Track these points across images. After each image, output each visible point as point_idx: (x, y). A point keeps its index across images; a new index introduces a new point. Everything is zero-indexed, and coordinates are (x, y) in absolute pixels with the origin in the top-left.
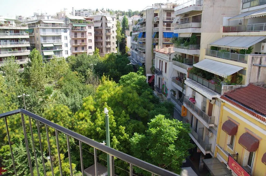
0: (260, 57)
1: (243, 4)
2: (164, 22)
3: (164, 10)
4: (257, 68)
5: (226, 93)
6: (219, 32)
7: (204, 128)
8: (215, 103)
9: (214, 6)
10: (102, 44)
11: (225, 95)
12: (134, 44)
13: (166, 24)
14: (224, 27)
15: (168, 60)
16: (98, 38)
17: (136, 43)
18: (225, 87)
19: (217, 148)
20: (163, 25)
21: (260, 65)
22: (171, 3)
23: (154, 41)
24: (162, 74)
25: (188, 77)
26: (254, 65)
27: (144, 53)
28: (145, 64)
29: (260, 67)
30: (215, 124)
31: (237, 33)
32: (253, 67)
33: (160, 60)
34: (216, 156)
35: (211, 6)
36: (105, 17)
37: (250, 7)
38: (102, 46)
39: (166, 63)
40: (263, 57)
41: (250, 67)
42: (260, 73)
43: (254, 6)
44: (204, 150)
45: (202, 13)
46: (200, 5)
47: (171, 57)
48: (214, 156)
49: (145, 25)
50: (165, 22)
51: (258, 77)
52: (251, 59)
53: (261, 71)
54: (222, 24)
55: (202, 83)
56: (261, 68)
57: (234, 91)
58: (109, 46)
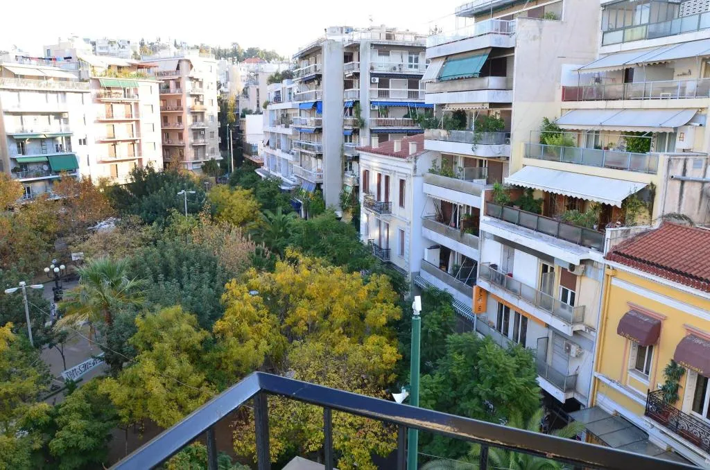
0: (685, 157)
1: (604, 33)
2: (373, 75)
3: (372, 45)
4: (678, 184)
5: (616, 247)
6: (553, 100)
7: (548, 337)
8: (584, 273)
9: (541, 38)
10: (181, 136)
11: (616, 252)
12: (278, 134)
13: (377, 80)
14: (564, 88)
15: (411, 172)
16: (169, 119)
17: (289, 131)
18: (614, 232)
19: (599, 379)
20: (371, 83)
21: (684, 178)
22: (382, 26)
23: (346, 125)
24: (387, 209)
25: (487, 214)
26: (672, 177)
27: (320, 156)
28: (322, 187)
29: (683, 182)
30: (587, 323)
31: (604, 102)
32: (669, 182)
33: (380, 175)
34: (596, 401)
35: (534, 38)
36: (188, 61)
37: (623, 42)
38: (182, 142)
39: (402, 182)
40: (689, 157)
41: (665, 184)
42: (684, 195)
43: (634, 38)
44: (560, 392)
45: (514, 52)
46: (507, 34)
47: (417, 164)
48: (589, 403)
49: (319, 84)
50: (375, 76)
51: (680, 205)
52: (666, 163)
53: (685, 191)
54: (560, 82)
55: (535, 227)
56: (686, 185)
57: (633, 240)
58: (201, 142)
